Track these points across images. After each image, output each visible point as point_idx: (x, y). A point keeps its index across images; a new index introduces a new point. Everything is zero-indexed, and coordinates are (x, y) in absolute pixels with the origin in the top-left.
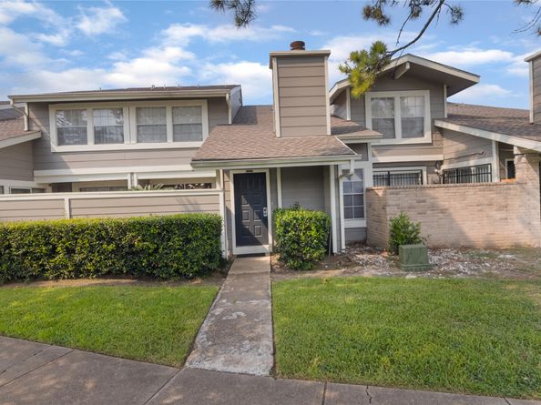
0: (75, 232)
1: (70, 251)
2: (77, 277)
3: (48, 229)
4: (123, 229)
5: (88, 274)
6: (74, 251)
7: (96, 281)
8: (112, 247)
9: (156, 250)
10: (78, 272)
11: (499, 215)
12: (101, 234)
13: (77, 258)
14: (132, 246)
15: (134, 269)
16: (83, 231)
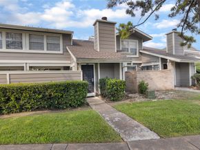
0: (21, 90)
1: (17, 99)
2: (21, 112)
3: (6, 89)
4: (46, 87)
5: (27, 110)
6: (20, 99)
7: (31, 113)
8: (41, 96)
9: (62, 96)
10: (21, 109)
11: (165, 80)
12: (35, 90)
13: (22, 102)
14: (50, 95)
15: (50, 106)
16: (26, 89)
